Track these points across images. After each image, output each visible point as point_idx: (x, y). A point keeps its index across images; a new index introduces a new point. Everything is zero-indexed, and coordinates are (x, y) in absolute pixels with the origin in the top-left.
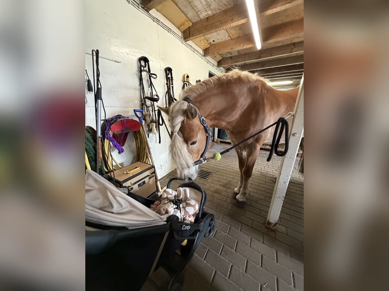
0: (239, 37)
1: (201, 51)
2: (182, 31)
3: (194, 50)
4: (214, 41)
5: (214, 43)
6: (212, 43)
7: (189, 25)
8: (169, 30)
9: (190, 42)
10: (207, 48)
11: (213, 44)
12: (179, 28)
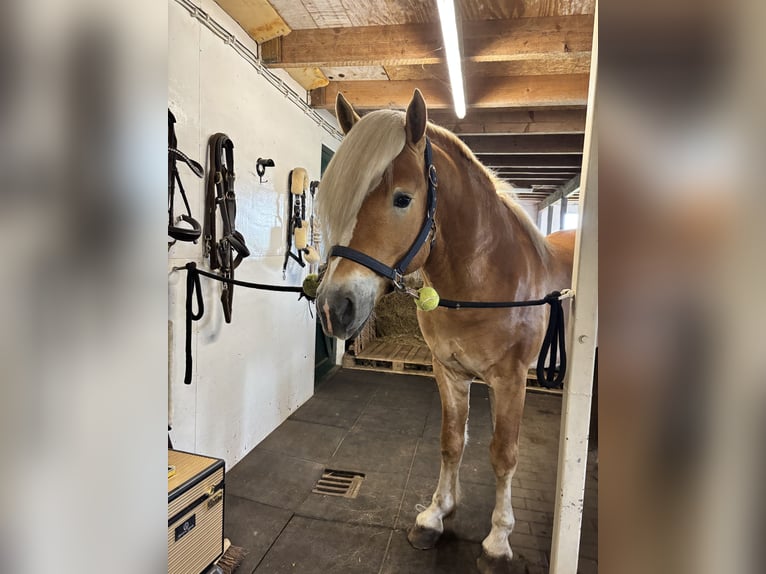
0: (410, 80)
1: (303, 94)
2: (260, 41)
3: (288, 91)
4: (341, 76)
5: (343, 79)
6: (337, 78)
7: (281, 33)
8: (227, 37)
9: (278, 72)
10: (320, 89)
11: (338, 82)
12: (251, 34)
